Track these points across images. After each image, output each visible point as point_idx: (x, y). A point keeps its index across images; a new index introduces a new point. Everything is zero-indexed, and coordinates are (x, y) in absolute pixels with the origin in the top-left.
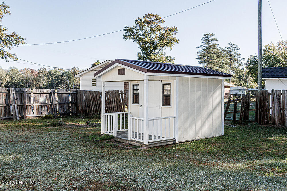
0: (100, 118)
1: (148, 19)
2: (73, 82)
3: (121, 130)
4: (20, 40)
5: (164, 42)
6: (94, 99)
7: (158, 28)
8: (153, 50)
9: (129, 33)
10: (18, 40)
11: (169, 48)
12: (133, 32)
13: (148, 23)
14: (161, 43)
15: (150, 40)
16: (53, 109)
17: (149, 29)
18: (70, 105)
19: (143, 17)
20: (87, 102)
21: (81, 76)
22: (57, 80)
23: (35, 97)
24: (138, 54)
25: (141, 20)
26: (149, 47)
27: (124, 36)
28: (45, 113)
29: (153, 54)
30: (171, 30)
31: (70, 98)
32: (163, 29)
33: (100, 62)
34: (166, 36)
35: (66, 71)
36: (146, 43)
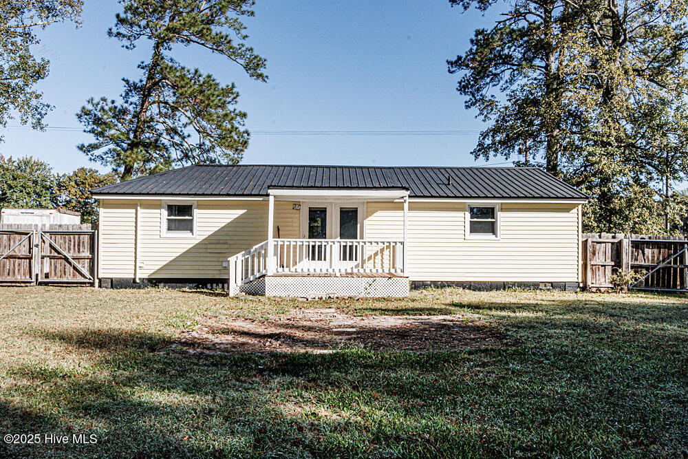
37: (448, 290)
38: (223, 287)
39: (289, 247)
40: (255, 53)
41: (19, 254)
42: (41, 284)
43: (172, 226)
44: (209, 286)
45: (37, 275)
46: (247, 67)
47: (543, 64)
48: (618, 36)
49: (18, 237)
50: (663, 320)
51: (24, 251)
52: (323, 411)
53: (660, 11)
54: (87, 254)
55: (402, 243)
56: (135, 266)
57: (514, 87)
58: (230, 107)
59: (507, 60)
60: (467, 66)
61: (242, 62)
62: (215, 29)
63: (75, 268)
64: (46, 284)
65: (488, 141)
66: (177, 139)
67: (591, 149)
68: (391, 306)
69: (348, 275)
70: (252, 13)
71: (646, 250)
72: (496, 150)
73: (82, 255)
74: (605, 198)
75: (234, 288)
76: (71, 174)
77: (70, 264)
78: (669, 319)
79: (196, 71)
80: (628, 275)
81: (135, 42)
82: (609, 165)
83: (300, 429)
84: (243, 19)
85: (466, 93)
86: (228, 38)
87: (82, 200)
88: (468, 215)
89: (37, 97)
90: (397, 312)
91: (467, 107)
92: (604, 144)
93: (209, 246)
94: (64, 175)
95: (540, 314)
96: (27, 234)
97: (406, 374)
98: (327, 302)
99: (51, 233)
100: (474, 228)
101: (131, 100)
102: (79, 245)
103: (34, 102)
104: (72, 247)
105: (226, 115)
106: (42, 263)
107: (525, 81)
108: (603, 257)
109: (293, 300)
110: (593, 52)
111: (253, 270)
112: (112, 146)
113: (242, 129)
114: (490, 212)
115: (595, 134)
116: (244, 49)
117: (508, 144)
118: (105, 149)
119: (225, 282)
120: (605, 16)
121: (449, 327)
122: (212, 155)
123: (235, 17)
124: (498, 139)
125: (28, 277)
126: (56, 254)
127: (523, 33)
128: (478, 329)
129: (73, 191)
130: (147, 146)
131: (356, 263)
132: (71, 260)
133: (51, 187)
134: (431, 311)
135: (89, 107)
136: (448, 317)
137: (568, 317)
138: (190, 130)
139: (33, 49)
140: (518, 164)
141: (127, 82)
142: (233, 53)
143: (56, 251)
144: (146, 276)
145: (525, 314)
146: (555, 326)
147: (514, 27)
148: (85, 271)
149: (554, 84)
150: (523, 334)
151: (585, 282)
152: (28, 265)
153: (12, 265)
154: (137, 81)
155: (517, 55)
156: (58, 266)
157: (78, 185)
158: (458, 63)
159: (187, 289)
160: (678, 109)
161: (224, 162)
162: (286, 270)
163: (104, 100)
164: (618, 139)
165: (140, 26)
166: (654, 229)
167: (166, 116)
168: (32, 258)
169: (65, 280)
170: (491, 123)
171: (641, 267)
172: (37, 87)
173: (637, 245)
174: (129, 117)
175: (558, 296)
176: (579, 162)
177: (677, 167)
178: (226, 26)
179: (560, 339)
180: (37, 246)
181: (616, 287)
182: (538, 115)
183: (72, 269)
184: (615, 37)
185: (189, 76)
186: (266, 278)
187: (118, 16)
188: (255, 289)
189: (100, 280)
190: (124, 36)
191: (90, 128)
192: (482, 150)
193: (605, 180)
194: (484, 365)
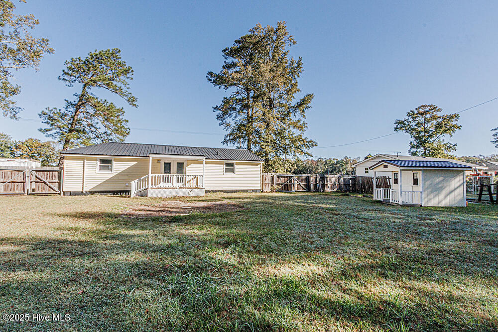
0: (372, 193)
1: (421, 110)
2: (345, 169)
3: (386, 198)
4: (314, 144)
5: (442, 130)
6: (368, 181)
7: (433, 117)
8: (428, 138)
9: (401, 125)
10: (313, 144)
11: (449, 134)
12: (404, 124)
13: (422, 114)
14: (438, 131)
15: (425, 129)
16: (340, 188)
17: (423, 119)
18: (351, 185)
19: (416, 109)
20: (363, 183)
21: (356, 166)
22: (332, 168)
23: (330, 180)
24: (411, 143)
25: (413, 112)
26: (423, 136)
27: (395, 128)
28: (335, 190)
29: (428, 142)
30: (451, 117)
31: (350, 181)
32: (440, 117)
33: (372, 155)
34: (444, 124)
35: (339, 160)
36: (419, 132)
37: (218, 193)
38: (126, 194)
39: (155, 177)
40: (133, 95)
41: (16, 180)
42: (30, 194)
43: (101, 168)
44: (119, 193)
45: (28, 190)
46: (128, 101)
47: (247, 112)
48: (271, 105)
49: (17, 172)
50: (288, 200)
51: (21, 179)
52: (196, 231)
53: (284, 99)
54: (57, 180)
55: (202, 176)
56: (83, 186)
57: (237, 119)
58: (121, 117)
59: (234, 109)
60: (220, 110)
61: (126, 98)
62: (114, 83)
63: (49, 187)
64: (33, 194)
65: (228, 139)
66: (93, 129)
67: (262, 143)
68: (200, 199)
69: (181, 188)
70: (132, 79)
71: (281, 179)
72: (231, 142)
73: (54, 181)
74: (267, 161)
75: (133, 195)
76: (24, 141)
77: (47, 185)
78: (289, 200)
79: (105, 101)
80: (276, 186)
81: (73, 84)
82: (268, 149)
83: (192, 236)
84: (127, 80)
85: (219, 120)
86: (121, 88)
87: (30, 154)
88: (225, 166)
89: (13, 103)
90: (203, 201)
91: (220, 125)
92: (267, 142)
93: (120, 177)
94: (19, 142)
95: (251, 200)
96: (22, 171)
97: (218, 219)
98: (175, 198)
99: (36, 171)
100: (227, 171)
101: (69, 110)
102: (52, 176)
103: (11, 106)
104: (48, 177)
105: (119, 121)
106: (31, 185)
107: (241, 117)
108: (268, 181)
109: (161, 198)
110: (264, 110)
111: (140, 187)
112: (58, 130)
113: (126, 127)
114: (232, 165)
115: (264, 138)
116: (127, 93)
117: (234, 139)
118: (54, 131)
119: (129, 191)
120: (267, 98)
121: (223, 205)
122: (111, 137)
123: (124, 79)
124: (231, 138)
125: (22, 191)
126: (39, 181)
127: (240, 100)
128: (233, 205)
129: (25, 150)
130: (78, 131)
131: (182, 183)
132: (47, 183)
133: (10, 147)
134: (215, 200)
135: (47, 111)
136: (222, 202)
137: (260, 200)
138: (100, 125)
139: (10, 79)
140: (238, 147)
141: (67, 101)
142: (122, 94)
143: (39, 179)
144: (88, 190)
145: (247, 200)
146: (257, 203)
147: (237, 97)
148: (56, 188)
149: (250, 119)
150: (249, 206)
151: (262, 189)
152: (23, 186)
153: (13, 186)
154: (72, 101)
155: (238, 107)
156: (40, 186)
157: (28, 147)
158: (217, 108)
159: (109, 195)
160: (289, 132)
161: (117, 141)
162: (154, 186)
163: (55, 109)
164: (271, 141)
165: (75, 77)
166: (281, 172)
167: (87, 118)
168: (25, 182)
169: (44, 192)
170: (229, 132)
171: (279, 184)
172: (12, 98)
173: (278, 177)
174: (68, 118)
175: (254, 194)
176: (258, 147)
177: (288, 151)
178: (120, 82)
179: (260, 207)
180: (28, 177)
181: (272, 191)
182: (245, 130)
183: (48, 187)
184: (270, 106)
185: (102, 102)
186: (148, 190)
187: (64, 71)
188: (143, 194)
189: (64, 192)
190: (67, 80)
191: (46, 121)
192: (225, 141)
193: (267, 155)
194: (240, 215)
